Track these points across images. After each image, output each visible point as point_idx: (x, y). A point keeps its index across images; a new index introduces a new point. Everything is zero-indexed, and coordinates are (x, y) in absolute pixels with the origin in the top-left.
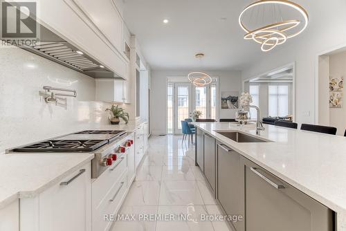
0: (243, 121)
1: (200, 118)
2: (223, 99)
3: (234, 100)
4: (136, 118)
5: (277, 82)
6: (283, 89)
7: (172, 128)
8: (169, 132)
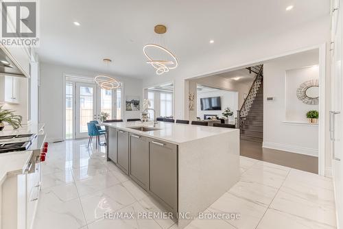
0: (145, 119)
1: (107, 119)
2: (127, 102)
3: (136, 104)
4: (28, 122)
5: (166, 91)
6: (169, 97)
7: (71, 132)
8: (67, 138)
